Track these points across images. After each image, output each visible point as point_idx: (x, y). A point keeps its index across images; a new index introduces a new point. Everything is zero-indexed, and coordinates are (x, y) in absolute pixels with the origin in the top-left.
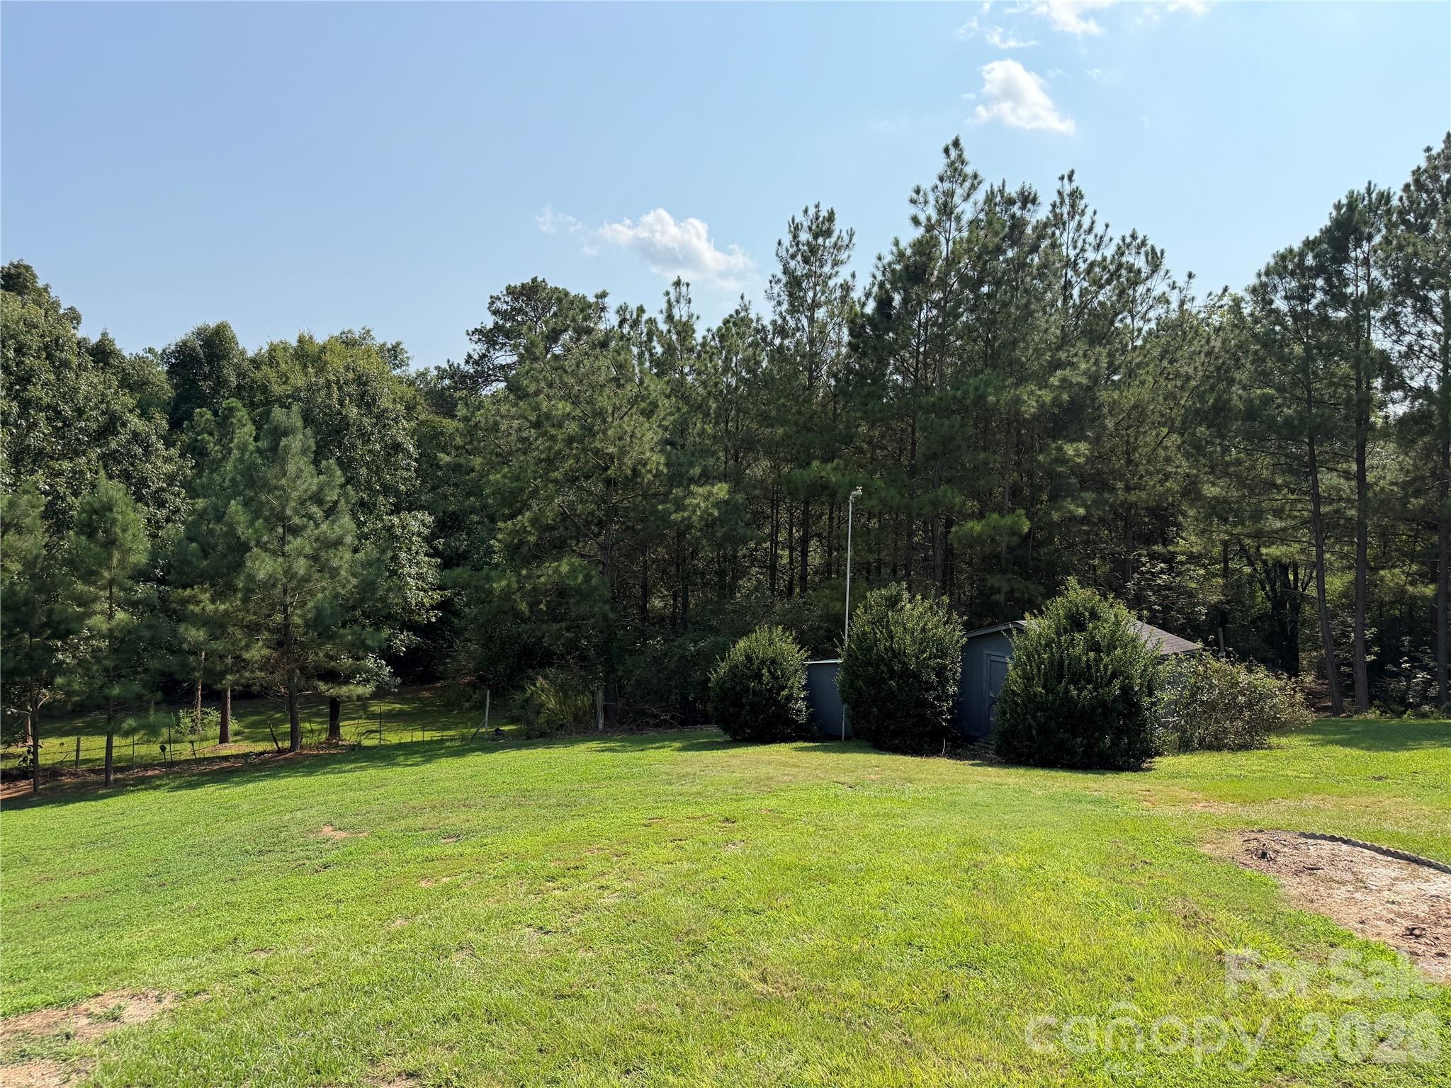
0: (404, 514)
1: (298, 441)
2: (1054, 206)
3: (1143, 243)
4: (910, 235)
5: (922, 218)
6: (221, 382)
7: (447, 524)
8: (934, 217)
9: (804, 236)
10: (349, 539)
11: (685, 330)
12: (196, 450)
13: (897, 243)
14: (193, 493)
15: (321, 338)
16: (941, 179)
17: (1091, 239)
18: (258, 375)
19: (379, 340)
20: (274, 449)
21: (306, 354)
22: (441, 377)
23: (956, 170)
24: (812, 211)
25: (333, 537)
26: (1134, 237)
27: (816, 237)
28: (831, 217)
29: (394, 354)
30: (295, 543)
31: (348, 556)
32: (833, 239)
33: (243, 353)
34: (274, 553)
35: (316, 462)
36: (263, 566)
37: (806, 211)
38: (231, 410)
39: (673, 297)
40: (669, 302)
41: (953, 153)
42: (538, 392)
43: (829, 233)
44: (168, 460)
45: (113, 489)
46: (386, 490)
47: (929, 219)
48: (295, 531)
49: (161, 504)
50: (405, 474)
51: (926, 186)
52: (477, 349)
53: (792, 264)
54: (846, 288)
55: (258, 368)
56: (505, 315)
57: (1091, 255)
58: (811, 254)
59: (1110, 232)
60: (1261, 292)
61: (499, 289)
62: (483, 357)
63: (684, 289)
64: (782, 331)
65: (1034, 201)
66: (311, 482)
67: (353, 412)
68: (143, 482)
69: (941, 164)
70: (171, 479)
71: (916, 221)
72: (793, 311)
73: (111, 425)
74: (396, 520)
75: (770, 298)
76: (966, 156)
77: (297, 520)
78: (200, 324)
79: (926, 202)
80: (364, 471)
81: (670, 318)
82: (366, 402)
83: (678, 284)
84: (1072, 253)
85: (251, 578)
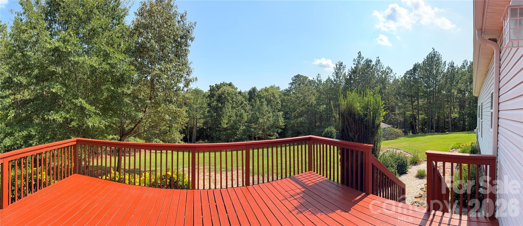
0: (279, 112)
1: (265, 103)
2: (376, 62)
3: (390, 68)
4: (353, 66)
5: (355, 64)
6: (255, 95)
7: (286, 113)
8: (357, 63)
9: (338, 66)
10: (272, 116)
11: (320, 81)
12: (252, 105)
13: (351, 67)
14: (252, 111)
15: (268, 87)
16: (358, 58)
17: (381, 67)
18: (260, 93)
19: (276, 86)
20: (262, 104)
21: (266, 90)
22: (285, 91)
23: (360, 56)
24: (339, 62)
25: (270, 116)
26: (388, 67)
27: (340, 66)
28: (342, 63)
29: (278, 88)
30: (265, 117)
31: (272, 118)
32: (343, 66)
33: (258, 90)
34: (262, 118)
35: (267, 106)
36: (261, 120)
37: (338, 62)
38: (256, 99)
39: (318, 77)
40: (317, 77)
41: (359, 54)
42: (297, 94)
43: (342, 66)
44: (249, 107)
45: (243, 111)
46: (277, 109)
47: (356, 64)
48: (265, 115)
49: (248, 113)
50: (279, 106)
51: (356, 59)
52: (290, 86)
53: (336, 70)
54: (345, 74)
55: (260, 92)
56: (294, 80)
57: (381, 70)
58: (339, 69)
59: (384, 66)
60: (405, 76)
61: (293, 76)
62: (291, 87)
63: (319, 75)
64: (335, 81)
65: (372, 61)
66: (267, 109)
67: (272, 98)
68: (246, 110)
69: (358, 55)
70: (249, 109)
71: (354, 64)
72: (337, 78)
73: (242, 103)
74: (278, 113)
75: (333, 76)
76: (361, 54)
77: (265, 114)
78: (252, 87)
79: (356, 61)
80: (274, 106)
81: (317, 80)
82: (274, 96)
83: (318, 74)
84: (379, 69)
85: (259, 122)
